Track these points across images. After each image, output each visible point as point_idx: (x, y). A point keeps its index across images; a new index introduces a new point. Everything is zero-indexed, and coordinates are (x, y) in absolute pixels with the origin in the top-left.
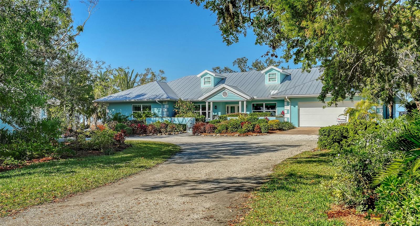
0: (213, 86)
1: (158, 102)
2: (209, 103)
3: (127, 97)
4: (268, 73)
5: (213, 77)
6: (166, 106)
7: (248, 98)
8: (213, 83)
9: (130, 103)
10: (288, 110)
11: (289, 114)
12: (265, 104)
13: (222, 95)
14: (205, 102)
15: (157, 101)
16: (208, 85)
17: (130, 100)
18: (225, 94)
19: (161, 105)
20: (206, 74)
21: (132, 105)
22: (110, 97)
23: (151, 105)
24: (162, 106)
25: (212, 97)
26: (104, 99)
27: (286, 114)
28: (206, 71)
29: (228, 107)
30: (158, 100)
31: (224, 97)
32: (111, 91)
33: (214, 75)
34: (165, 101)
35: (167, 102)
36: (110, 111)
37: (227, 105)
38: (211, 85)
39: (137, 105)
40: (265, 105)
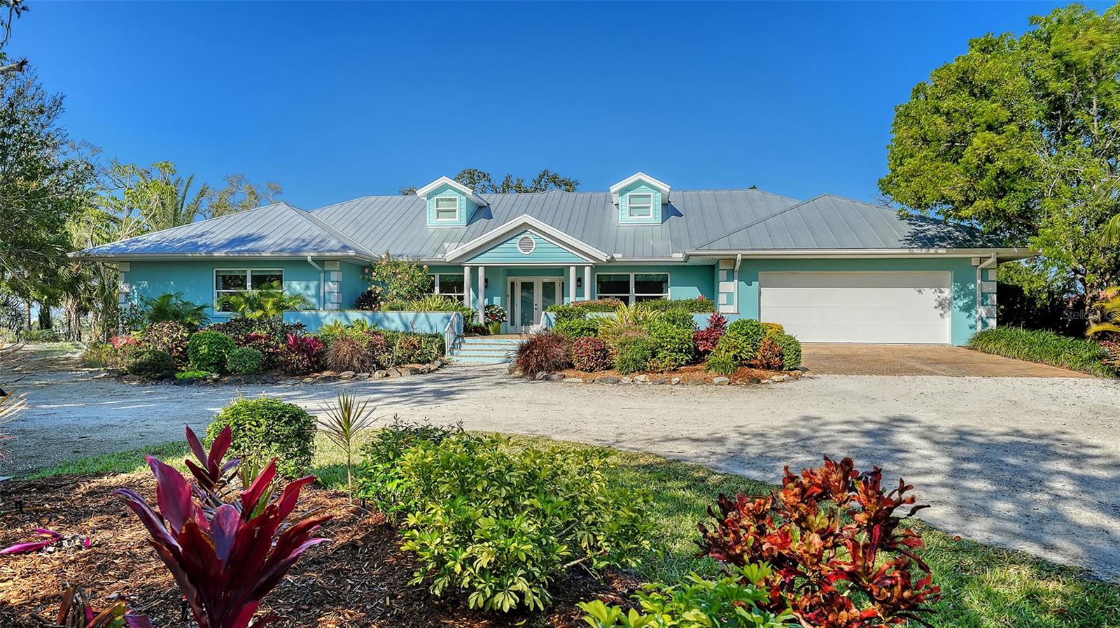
0: (464, 222)
1: (313, 264)
2: (474, 270)
3: (200, 243)
4: (628, 194)
5: (464, 198)
6: (335, 276)
7: (603, 257)
8: (464, 215)
9: (210, 262)
10: (729, 295)
11: (732, 306)
12: (635, 275)
13: (517, 246)
14: (461, 268)
15: (309, 259)
16: (446, 222)
17: (211, 252)
18: (526, 245)
19: (320, 272)
20: (445, 187)
21: (215, 270)
22: (133, 242)
23: (282, 271)
24: (322, 275)
25: (485, 252)
26: (112, 248)
27: (724, 306)
28: (444, 181)
29: (513, 284)
30: (312, 254)
31: (521, 251)
32: (128, 229)
33: (469, 191)
34: (334, 260)
35: (338, 262)
36: (134, 287)
37: (510, 279)
38: (459, 220)
39: (236, 270)
40: (635, 279)
